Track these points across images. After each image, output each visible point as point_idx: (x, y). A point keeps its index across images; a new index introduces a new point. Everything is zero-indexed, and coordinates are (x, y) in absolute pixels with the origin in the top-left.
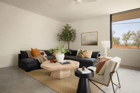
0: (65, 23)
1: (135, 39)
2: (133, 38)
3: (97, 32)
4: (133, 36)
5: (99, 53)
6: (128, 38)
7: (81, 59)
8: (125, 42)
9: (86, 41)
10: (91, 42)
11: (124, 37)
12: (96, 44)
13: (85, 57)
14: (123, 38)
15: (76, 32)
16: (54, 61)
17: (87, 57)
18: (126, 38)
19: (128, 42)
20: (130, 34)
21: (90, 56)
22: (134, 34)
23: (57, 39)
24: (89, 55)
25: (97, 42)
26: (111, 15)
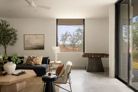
1: (71, 40)
2: (70, 39)
3: (44, 35)
4: (70, 38)
5: (49, 59)
6: (65, 39)
7: (32, 66)
8: (64, 43)
9: (30, 44)
10: (37, 46)
11: (62, 37)
12: (42, 48)
13: (36, 64)
14: (62, 39)
15: (17, 33)
16: (3, 74)
17: (38, 63)
18: (64, 39)
19: (66, 43)
20: (67, 35)
21: (40, 63)
22: (71, 35)
24: (39, 61)
25: (44, 46)
26: (57, 20)
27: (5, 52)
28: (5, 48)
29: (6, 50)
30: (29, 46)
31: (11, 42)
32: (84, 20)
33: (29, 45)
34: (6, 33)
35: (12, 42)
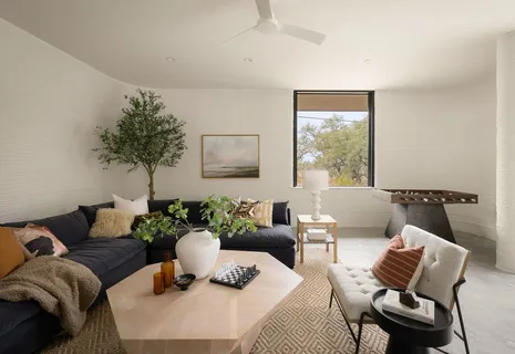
0: (136, 87)
3: (258, 136)
5: (288, 207)
9: (219, 162)
15: (184, 130)
21: (269, 221)
23: (98, 154)
24: (266, 216)
26: (296, 93)
27: (151, 185)
28: (151, 173)
29: (151, 178)
30: (216, 168)
31: (167, 155)
32: (371, 94)
33: (216, 166)
34: (154, 129)
35: (171, 155)
